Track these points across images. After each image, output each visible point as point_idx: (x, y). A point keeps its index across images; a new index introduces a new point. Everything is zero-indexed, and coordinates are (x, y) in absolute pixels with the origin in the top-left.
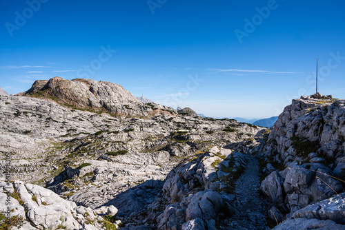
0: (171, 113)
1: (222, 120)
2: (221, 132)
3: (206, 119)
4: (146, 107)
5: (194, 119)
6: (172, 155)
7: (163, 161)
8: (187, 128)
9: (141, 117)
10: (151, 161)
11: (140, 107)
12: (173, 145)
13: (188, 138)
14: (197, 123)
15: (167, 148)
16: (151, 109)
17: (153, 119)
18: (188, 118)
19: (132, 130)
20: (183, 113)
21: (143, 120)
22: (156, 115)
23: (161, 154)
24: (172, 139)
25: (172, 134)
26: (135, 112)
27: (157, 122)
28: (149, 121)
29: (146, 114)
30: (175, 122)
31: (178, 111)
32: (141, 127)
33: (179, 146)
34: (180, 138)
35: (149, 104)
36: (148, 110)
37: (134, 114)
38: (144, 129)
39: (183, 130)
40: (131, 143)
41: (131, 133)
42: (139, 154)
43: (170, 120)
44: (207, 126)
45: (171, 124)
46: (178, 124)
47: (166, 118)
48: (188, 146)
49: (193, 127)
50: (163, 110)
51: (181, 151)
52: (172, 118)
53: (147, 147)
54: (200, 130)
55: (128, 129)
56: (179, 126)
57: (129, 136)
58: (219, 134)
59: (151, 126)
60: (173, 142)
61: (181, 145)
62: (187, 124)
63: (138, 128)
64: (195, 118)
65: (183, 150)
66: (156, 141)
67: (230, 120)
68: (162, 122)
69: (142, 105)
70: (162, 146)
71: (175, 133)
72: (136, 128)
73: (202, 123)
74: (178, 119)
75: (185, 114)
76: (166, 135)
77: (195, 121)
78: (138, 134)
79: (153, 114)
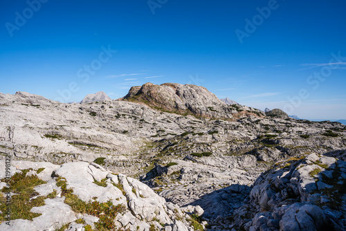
0: (258, 115)
1: (321, 123)
2: (320, 136)
3: (300, 121)
4: (231, 109)
5: (285, 122)
6: (260, 159)
7: (250, 166)
8: (277, 132)
9: (225, 119)
10: (236, 165)
11: (224, 109)
12: (260, 149)
13: (278, 142)
14: (288, 125)
15: (253, 152)
16: (236, 111)
17: (238, 121)
18: (277, 120)
19: (217, 132)
20: (271, 114)
21: (227, 123)
22: (241, 117)
23: (247, 158)
24: (259, 143)
25: (259, 137)
26: (219, 114)
27: (243, 124)
28: (234, 123)
29: (231, 116)
30: (263, 125)
31: (266, 113)
32: (225, 129)
33: (267, 150)
34: (268, 142)
35: (234, 106)
36: (233, 111)
37: (218, 116)
38: (229, 131)
39: (272, 134)
40: (216, 145)
41: (216, 135)
42: (224, 157)
43: (257, 122)
44: (301, 129)
45: (258, 126)
46: (266, 127)
47: (253, 120)
48: (278, 151)
49: (284, 131)
50: (249, 111)
51: (269, 156)
52: (259, 120)
53: (232, 150)
54: (292, 134)
55: (212, 131)
56: (267, 129)
57: (213, 138)
58: (317, 139)
59: (236, 128)
60: (260, 146)
61: (270, 149)
62: (277, 127)
63: (223, 130)
64: (287, 120)
65: (272, 155)
66: (241, 145)
67: (333, 123)
68: (248, 124)
69: (227, 106)
70: (248, 150)
71: (262, 136)
72: (221, 130)
73: (295, 126)
74: (266, 122)
75: (274, 116)
76: (252, 138)
77: (286, 123)
78: (222, 136)
79: (239, 116)
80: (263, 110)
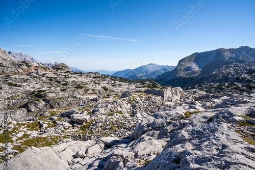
0: (45, 69)
2: (73, 89)
4: (21, 65)
5: (65, 74)
6: (29, 111)
9: (16, 74)
11: (15, 64)
12: (30, 102)
13: (45, 95)
15: (25, 106)
16: (25, 67)
17: (28, 75)
18: (59, 73)
21: (17, 76)
22: (30, 71)
24: (32, 97)
25: (32, 93)
26: (9, 69)
27: (31, 77)
28: (23, 77)
29: (21, 71)
30: (48, 77)
33: (35, 103)
34: (38, 96)
35: (23, 62)
36: (23, 67)
37: (8, 71)
39: (42, 90)
43: (43, 75)
45: (44, 79)
47: (40, 74)
48: (43, 103)
49: (63, 81)
50: (37, 67)
51: (36, 107)
52: (45, 74)
58: (71, 91)
59: (25, 81)
60: (32, 99)
61: (37, 102)
64: (67, 72)
65: (38, 107)
66: (18, 100)
67: (95, 73)
68: (36, 77)
69: (17, 63)
70: (23, 104)
71: (35, 92)
73: (71, 77)
74: (50, 75)
75: (59, 69)
77: (65, 76)
79: (28, 71)
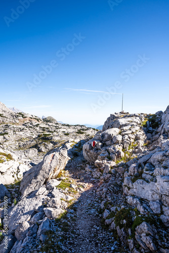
0: (38, 120)
1: (75, 126)
2: (75, 134)
3: (64, 125)
4: (18, 116)
5: (55, 125)
6: (40, 151)
7: (33, 156)
8: (50, 132)
9: (13, 124)
10: (23, 156)
11: (13, 116)
12: (40, 144)
13: (51, 139)
14: (57, 128)
15: (36, 146)
16: (21, 118)
17: (23, 125)
18: (50, 124)
19: (7, 134)
20: (46, 121)
21: (15, 126)
22: (26, 122)
23: (31, 151)
24: (39, 140)
25: (39, 136)
26: (8, 120)
27: (27, 127)
28: (20, 127)
29: (17, 121)
30: (41, 127)
31: (43, 119)
32: (14, 131)
33: (45, 144)
34: (45, 139)
35: (20, 114)
36: (19, 118)
37: (7, 121)
38: (17, 133)
39: (47, 133)
40: (7, 143)
41: (6, 136)
42: (14, 151)
43: (37, 125)
44: (64, 130)
45: (38, 128)
46: (43, 129)
47: (34, 124)
48: (52, 144)
49: (55, 131)
50: (31, 118)
51: (46, 148)
52: (38, 124)
53: (20, 146)
54: (59, 133)
55: (3, 132)
56: (44, 130)
57: (4, 138)
58: (73, 135)
59: (22, 130)
60: (40, 142)
61: (46, 143)
62: (50, 129)
63: (12, 132)
64: (56, 124)
65: (47, 147)
66: (27, 142)
67: (81, 126)
68: (31, 127)
69: (14, 114)
70: (32, 145)
71: (41, 135)
72: (10, 132)
73: (61, 128)
74: (43, 125)
75: (48, 121)
76: (34, 137)
78: (11, 136)
79: (24, 122)
80: (41, 117)
